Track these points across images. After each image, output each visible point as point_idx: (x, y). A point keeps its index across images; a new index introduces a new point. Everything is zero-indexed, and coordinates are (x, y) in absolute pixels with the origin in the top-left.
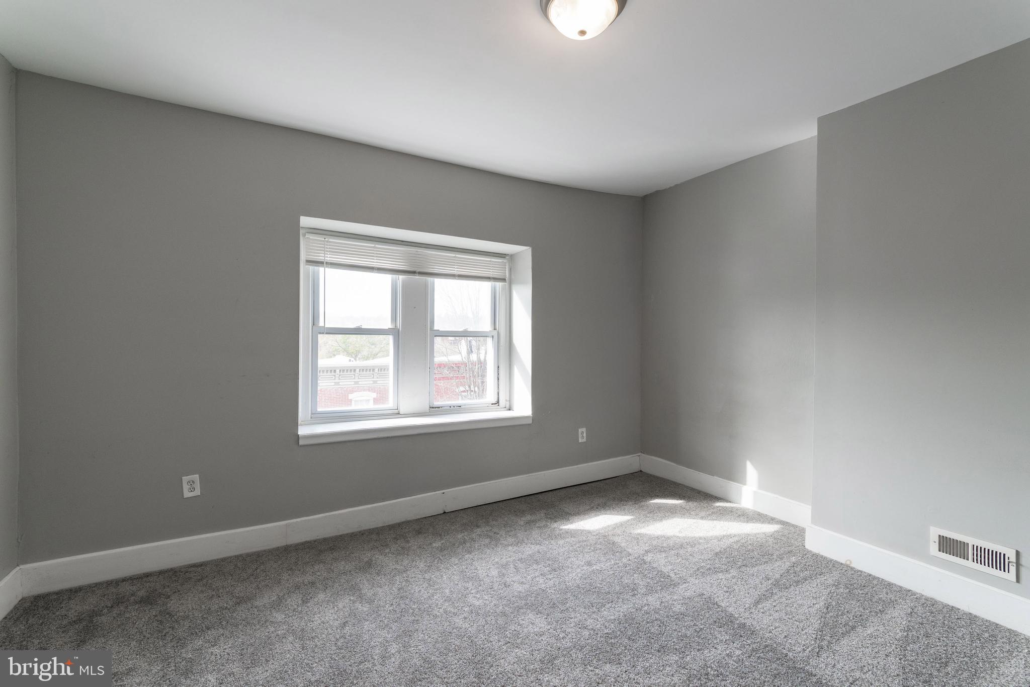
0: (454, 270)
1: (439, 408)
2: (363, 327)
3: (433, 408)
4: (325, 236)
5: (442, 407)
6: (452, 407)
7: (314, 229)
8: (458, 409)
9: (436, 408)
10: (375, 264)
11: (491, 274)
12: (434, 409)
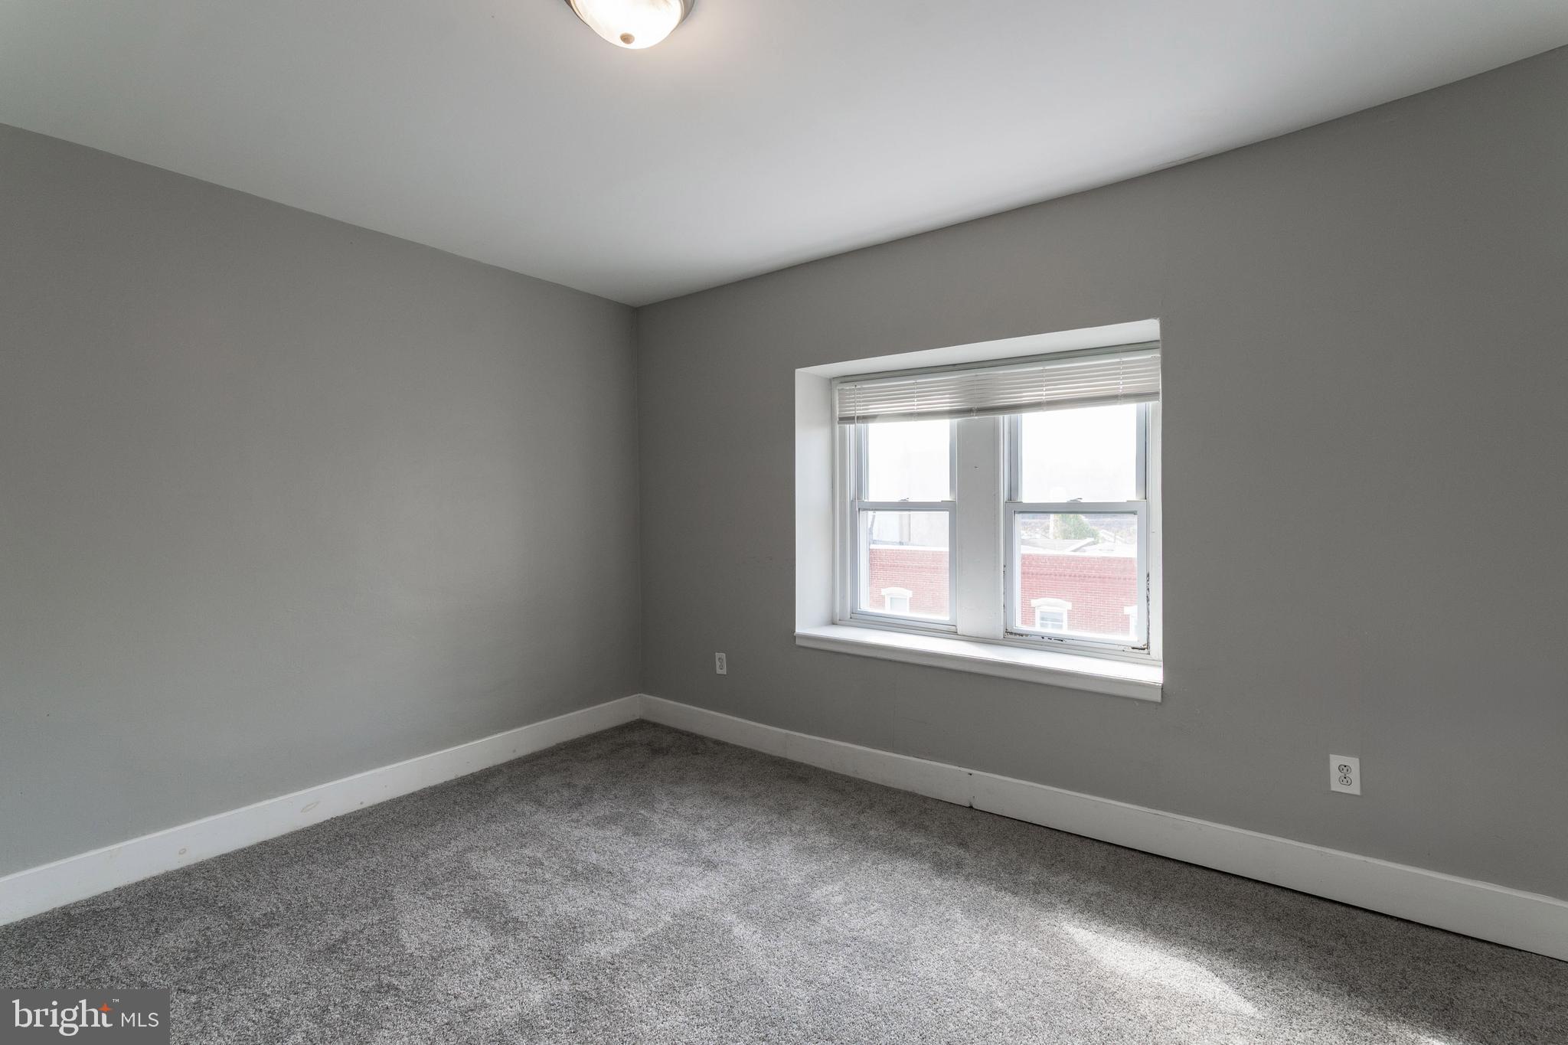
0: (1042, 395)
1: (1022, 635)
2: (910, 501)
3: (1011, 633)
4: (856, 383)
5: (1027, 635)
6: (1046, 639)
7: (844, 376)
8: (1056, 644)
9: (1015, 634)
10: (915, 407)
11: (1121, 388)
12: (1013, 636)
